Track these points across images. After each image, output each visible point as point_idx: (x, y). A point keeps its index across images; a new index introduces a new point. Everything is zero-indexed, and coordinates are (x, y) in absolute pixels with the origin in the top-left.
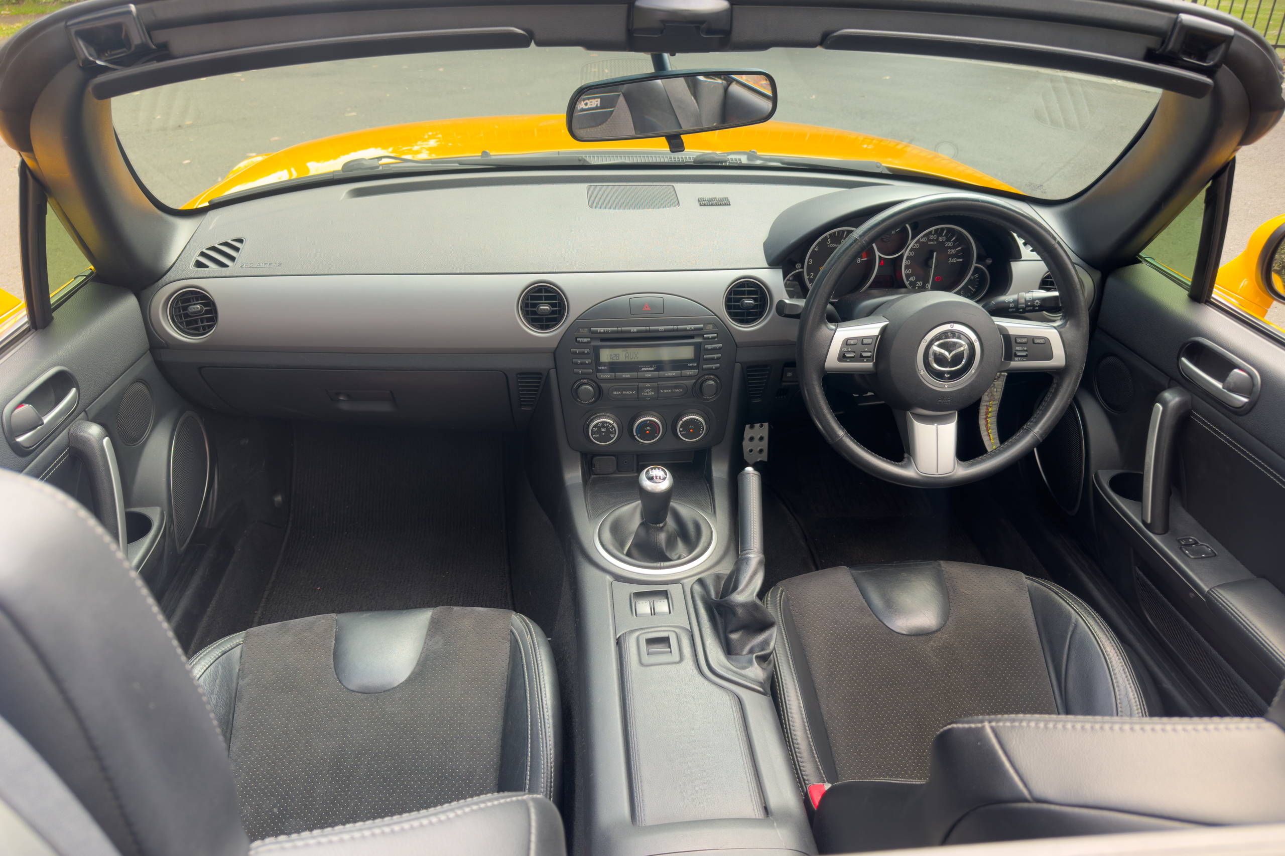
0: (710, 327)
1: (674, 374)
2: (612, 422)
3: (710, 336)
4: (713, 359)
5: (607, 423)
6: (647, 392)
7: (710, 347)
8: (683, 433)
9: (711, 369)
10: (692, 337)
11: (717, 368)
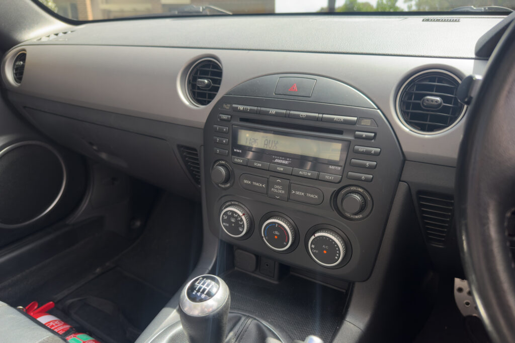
0: (366, 123)
1: (309, 174)
2: (241, 214)
3: (364, 134)
4: (364, 166)
5: (236, 213)
6: (277, 189)
7: (362, 149)
8: (315, 251)
9: (359, 179)
10: (340, 132)
11: (366, 180)
